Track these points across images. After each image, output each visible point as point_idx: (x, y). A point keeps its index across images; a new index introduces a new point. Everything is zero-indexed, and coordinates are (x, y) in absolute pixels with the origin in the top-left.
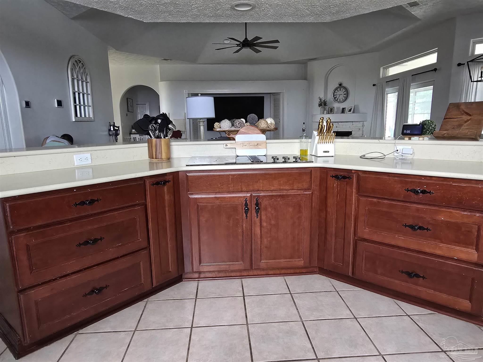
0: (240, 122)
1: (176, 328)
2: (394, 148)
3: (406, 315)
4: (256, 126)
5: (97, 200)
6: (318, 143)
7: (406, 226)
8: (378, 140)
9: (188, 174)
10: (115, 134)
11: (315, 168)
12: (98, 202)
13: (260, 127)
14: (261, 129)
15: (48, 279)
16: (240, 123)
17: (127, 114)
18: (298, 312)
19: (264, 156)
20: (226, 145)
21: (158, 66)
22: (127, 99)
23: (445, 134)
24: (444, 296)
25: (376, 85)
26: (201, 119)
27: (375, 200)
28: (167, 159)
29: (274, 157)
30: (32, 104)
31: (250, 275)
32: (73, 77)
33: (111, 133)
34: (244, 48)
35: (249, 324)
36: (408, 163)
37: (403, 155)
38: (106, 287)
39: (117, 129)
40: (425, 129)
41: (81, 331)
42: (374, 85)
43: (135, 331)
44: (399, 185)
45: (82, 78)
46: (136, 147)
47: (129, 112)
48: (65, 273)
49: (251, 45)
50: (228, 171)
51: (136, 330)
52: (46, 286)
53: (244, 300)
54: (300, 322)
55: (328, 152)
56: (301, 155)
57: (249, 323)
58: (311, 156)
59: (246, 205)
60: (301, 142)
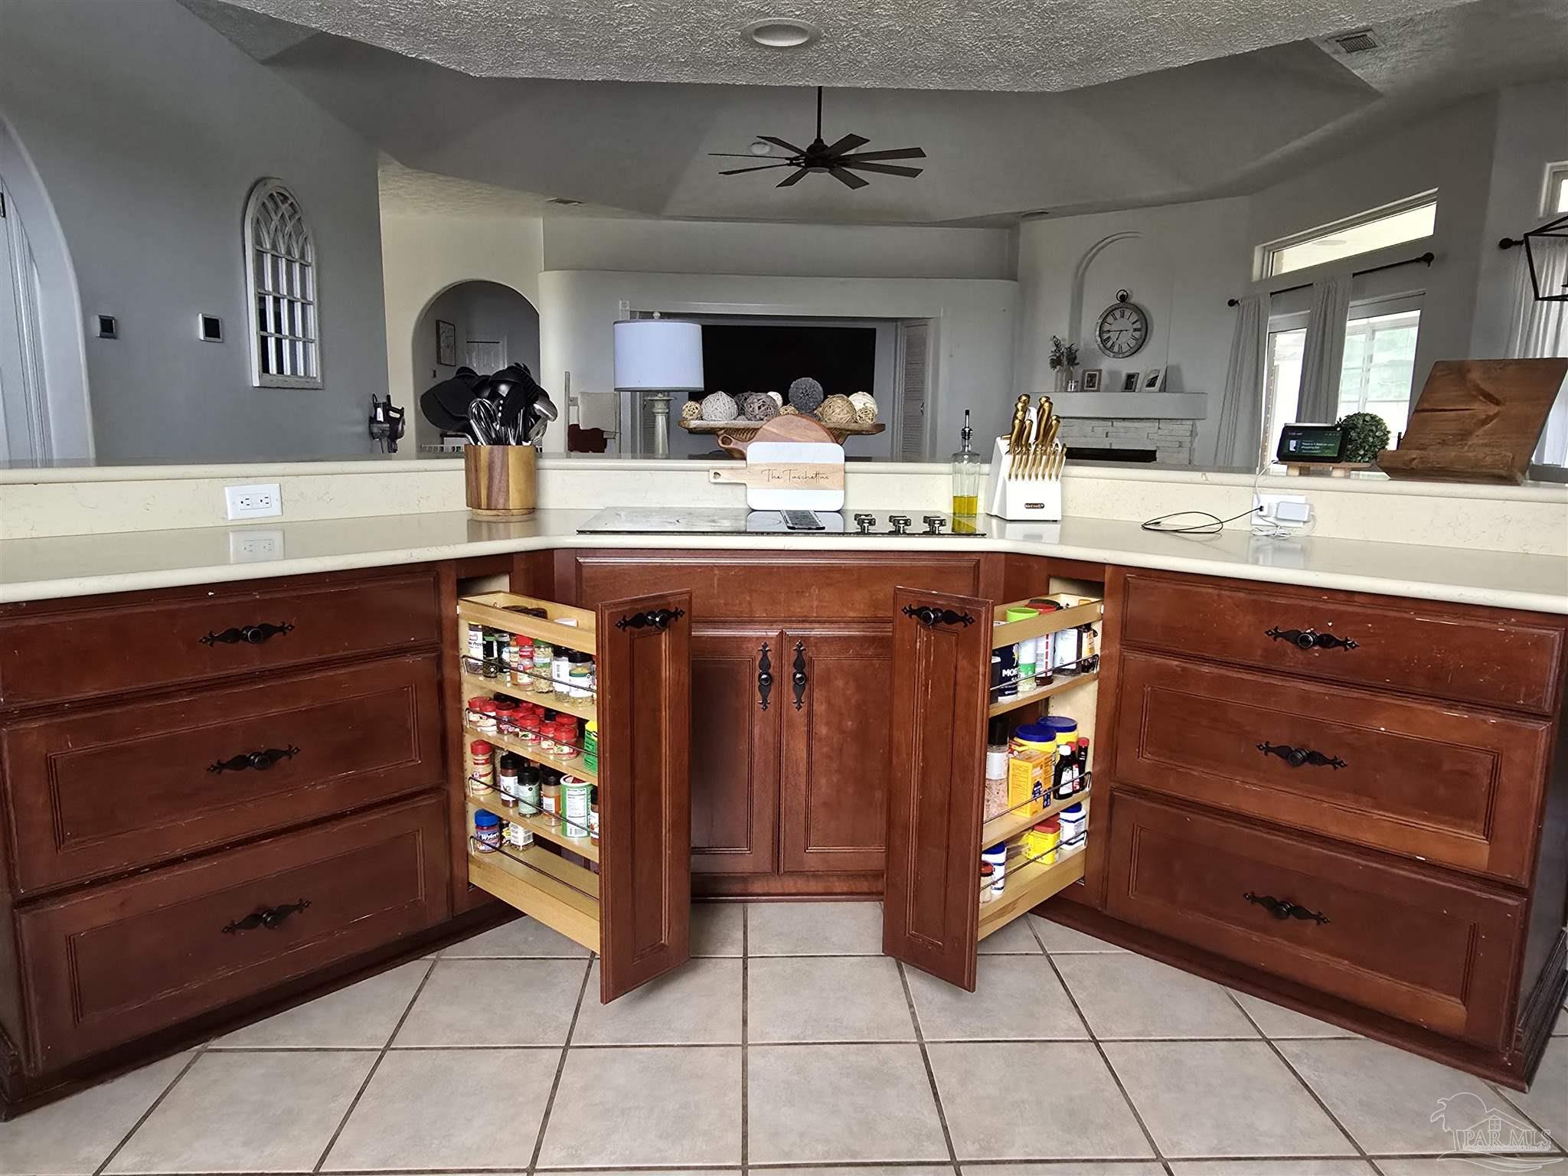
0: (763, 402)
1: (515, 1048)
2: (1253, 501)
3: (1260, 1040)
4: (816, 415)
5: (282, 629)
6: (1010, 478)
7: (1268, 749)
8: (1200, 473)
9: (581, 560)
10: (388, 433)
11: (990, 555)
12: (285, 634)
13: (829, 419)
14: (832, 425)
15: (111, 867)
16: (764, 405)
17: (435, 372)
18: (913, 1014)
19: (837, 514)
20: (715, 473)
21: (539, 222)
22: (438, 322)
23: (1414, 459)
24: (1383, 981)
25: (1239, 302)
26: (658, 391)
27: (1176, 663)
28: (524, 511)
29: (863, 517)
30: (123, 327)
31: (772, 891)
32: (259, 248)
33: (375, 430)
34: (812, 171)
35: (750, 1045)
36: (1293, 551)
37: (1281, 524)
38: (300, 907)
39: (398, 416)
40: (1351, 441)
41: (214, 1044)
42: (1232, 303)
43: (384, 1052)
44: (1248, 618)
45: (289, 252)
46: (426, 471)
47: (442, 364)
48: (167, 854)
49: (835, 162)
50: (710, 554)
51: (388, 1047)
52: (104, 893)
53: (745, 968)
54: (913, 1045)
55: (1042, 506)
56: (954, 514)
57: (749, 1043)
58: (988, 518)
59: (765, 665)
60: (955, 472)
